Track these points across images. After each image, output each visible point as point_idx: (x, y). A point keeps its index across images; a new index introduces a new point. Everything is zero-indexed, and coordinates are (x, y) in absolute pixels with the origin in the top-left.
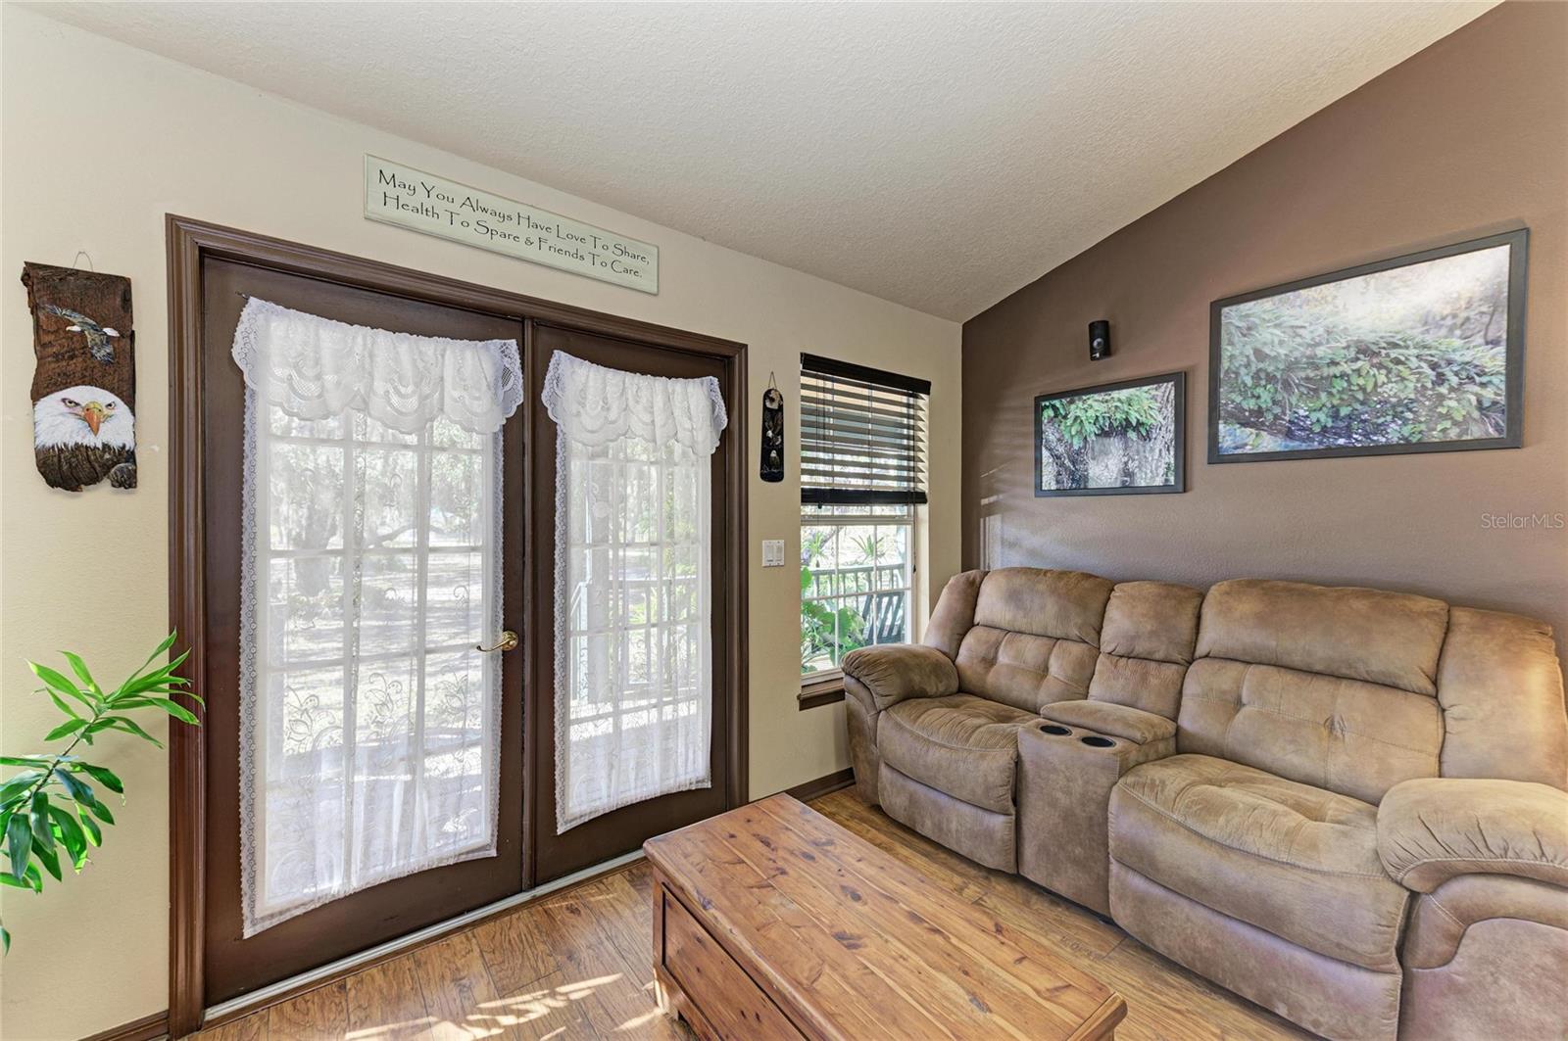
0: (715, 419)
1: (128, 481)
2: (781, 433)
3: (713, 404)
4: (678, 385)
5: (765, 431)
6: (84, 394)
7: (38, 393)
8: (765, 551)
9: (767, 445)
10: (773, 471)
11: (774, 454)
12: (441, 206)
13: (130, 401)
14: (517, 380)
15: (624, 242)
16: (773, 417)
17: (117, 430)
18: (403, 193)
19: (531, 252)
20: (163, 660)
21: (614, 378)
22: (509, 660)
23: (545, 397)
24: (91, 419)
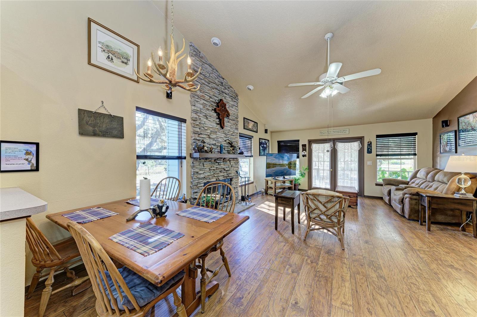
0: (359, 146)
1: (306, 157)
2: (371, 147)
3: (359, 144)
4: (352, 143)
5: (368, 147)
6: (304, 151)
7: (302, 151)
8: (368, 163)
9: (368, 149)
10: (370, 152)
11: (370, 150)
12: (325, 133)
13: (306, 151)
14: (333, 146)
15: (344, 130)
16: (370, 144)
17: (305, 154)
18: (322, 133)
19: (333, 134)
20: (307, 167)
21: (343, 144)
22: (331, 172)
23: (335, 147)
24: (304, 153)
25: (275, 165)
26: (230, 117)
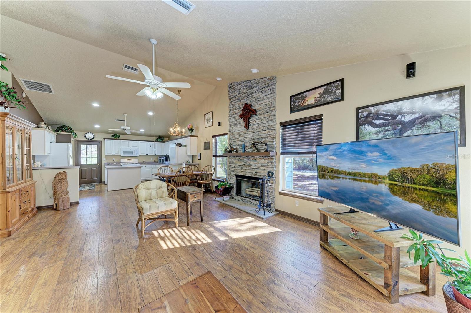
25: (335, 173)
26: (258, 113)
